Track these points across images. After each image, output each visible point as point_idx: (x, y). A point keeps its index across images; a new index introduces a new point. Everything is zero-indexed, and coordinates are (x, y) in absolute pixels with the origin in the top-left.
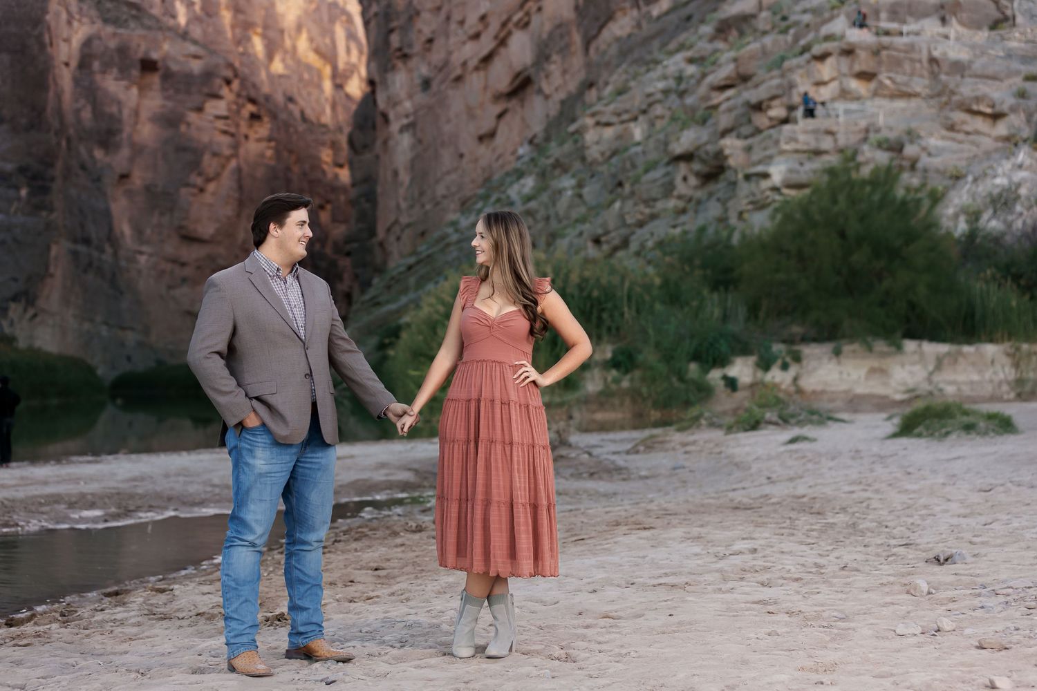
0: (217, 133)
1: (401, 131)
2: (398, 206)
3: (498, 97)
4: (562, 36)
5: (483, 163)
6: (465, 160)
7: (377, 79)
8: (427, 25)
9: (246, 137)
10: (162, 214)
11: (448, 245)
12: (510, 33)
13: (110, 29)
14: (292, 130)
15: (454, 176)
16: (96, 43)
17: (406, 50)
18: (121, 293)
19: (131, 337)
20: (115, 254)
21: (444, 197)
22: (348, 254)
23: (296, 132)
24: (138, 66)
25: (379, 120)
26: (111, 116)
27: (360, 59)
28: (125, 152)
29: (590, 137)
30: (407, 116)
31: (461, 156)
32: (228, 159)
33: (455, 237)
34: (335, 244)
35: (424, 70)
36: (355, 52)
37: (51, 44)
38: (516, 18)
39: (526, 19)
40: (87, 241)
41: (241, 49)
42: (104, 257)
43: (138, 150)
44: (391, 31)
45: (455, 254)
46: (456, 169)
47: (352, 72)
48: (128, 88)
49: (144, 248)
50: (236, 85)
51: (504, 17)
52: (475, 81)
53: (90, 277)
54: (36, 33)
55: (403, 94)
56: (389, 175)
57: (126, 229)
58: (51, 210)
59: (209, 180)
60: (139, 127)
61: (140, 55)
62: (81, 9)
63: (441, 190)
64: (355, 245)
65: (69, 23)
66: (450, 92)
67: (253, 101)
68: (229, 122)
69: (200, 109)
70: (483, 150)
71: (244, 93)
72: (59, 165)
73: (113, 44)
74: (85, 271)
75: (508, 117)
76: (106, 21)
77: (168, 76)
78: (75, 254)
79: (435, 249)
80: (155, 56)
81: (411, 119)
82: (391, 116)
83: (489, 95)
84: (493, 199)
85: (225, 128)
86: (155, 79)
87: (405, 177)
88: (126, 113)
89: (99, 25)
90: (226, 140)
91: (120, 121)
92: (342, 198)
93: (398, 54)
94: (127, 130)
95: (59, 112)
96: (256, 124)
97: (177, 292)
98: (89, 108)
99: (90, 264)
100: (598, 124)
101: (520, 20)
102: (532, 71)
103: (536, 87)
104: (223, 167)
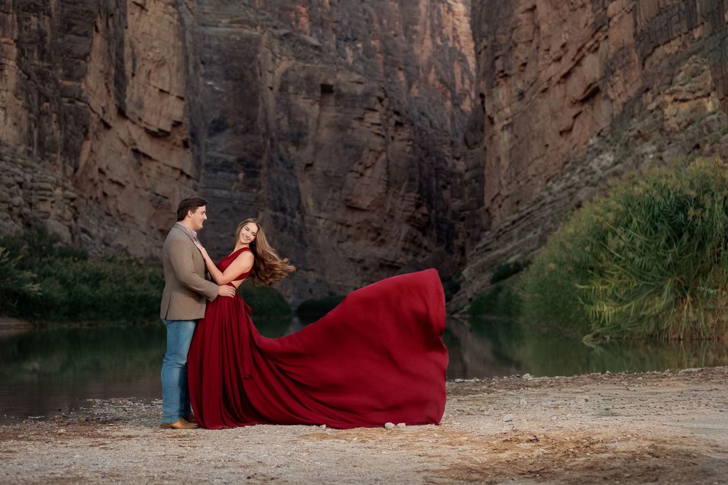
0: (373, 135)
1: (503, 130)
2: (500, 183)
3: (574, 103)
4: (624, 56)
5: (563, 151)
6: (549, 149)
7: (486, 93)
8: (522, 53)
9: (393, 138)
10: (334, 191)
11: (544, 205)
12: (584, 56)
13: (301, 64)
14: (424, 133)
15: (541, 161)
16: (291, 73)
17: (507, 72)
18: (306, 246)
19: (312, 277)
20: (302, 218)
21: (534, 176)
22: (463, 219)
23: (427, 134)
24: (320, 89)
25: (487, 122)
26: (301, 124)
27: (470, 86)
28: (310, 148)
29: (669, 111)
30: (507, 119)
31: (547, 146)
32: (380, 153)
33: (549, 199)
34: (453, 212)
35: (520, 85)
36: (467, 81)
37: (261, 75)
38: (588, 45)
39: (596, 46)
40: (283, 210)
41: (389, 80)
42: (294, 221)
43: (318, 147)
44: (497, 58)
45: (549, 211)
46: (542, 156)
47: (465, 95)
48: (312, 105)
49: (322, 215)
50: (386, 102)
51: (580, 45)
52: (557, 92)
53: (285, 234)
54: (251, 66)
55: (504, 104)
56: (494, 160)
57: (311, 202)
58: (260, 188)
59: (366, 168)
60: (320, 131)
61: (321, 82)
62: (281, 50)
63: (531, 171)
64: (468, 212)
65: (273, 60)
66: (539, 101)
67: (397, 113)
68: (381, 127)
69: (361, 119)
70: (562, 141)
71: (392, 108)
72: (265, 157)
73: (302, 74)
74: (282, 231)
75: (581, 117)
76: (298, 58)
77: (340, 96)
78: (275, 218)
79: (534, 208)
80: (331, 82)
81: (510, 120)
82: (496, 119)
83: (567, 101)
84: (578, 170)
85: (379, 132)
86: (332, 99)
87: (505, 162)
88: (311, 121)
89: (293, 61)
90: (379, 140)
91: (306, 127)
92: (459, 180)
93: (501, 74)
94: (312, 133)
95: (266, 122)
96: (400, 129)
97: (344, 246)
98: (286, 118)
99: (285, 225)
100: (676, 100)
101: (592, 46)
102: (600, 83)
103: (603, 94)
104: (377, 159)
